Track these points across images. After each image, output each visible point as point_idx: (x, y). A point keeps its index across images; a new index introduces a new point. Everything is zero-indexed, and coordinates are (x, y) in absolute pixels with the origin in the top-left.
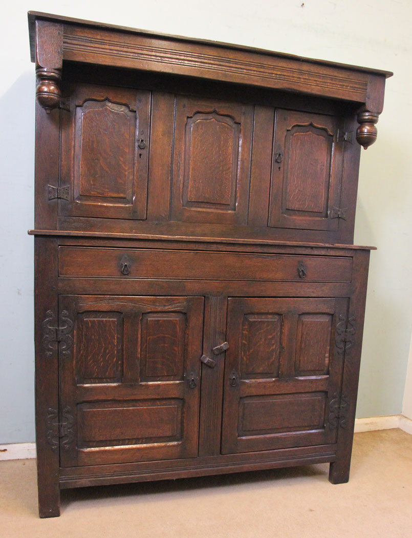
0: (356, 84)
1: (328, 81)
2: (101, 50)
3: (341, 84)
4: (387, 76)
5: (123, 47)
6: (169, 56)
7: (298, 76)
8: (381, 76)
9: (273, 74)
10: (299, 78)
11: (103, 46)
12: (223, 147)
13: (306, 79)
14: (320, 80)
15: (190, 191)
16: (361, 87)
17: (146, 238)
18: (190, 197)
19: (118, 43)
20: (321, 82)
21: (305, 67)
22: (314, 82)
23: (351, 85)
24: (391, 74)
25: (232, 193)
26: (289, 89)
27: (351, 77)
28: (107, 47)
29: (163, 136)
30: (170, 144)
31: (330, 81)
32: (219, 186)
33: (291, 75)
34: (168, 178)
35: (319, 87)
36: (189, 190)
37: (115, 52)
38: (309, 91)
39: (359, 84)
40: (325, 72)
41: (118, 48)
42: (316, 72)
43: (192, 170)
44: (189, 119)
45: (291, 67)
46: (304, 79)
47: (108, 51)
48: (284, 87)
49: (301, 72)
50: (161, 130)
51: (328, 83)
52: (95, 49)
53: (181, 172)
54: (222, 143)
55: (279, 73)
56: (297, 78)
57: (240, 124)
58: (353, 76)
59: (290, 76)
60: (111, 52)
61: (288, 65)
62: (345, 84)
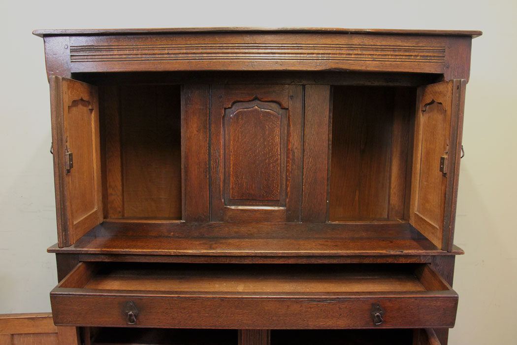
0: (429, 52)
1: (389, 53)
2: (109, 57)
3: (407, 54)
4: (473, 36)
5: (133, 50)
6: (185, 51)
7: (348, 52)
8: (465, 37)
9: (313, 54)
10: (349, 54)
11: (111, 53)
12: (269, 137)
13: (358, 54)
14: (377, 53)
15: (233, 188)
16: (435, 54)
17: (168, 254)
18: (232, 194)
19: (127, 47)
20: (379, 55)
21: (356, 40)
22: (370, 57)
23: (422, 54)
24: (479, 34)
25: (281, 187)
26: (335, 69)
27: (420, 45)
28: (116, 52)
29: (198, 131)
30: (206, 140)
31: (392, 53)
32: (266, 180)
33: (338, 52)
34: (207, 176)
35: (377, 62)
36: (231, 187)
37: (124, 56)
38: (363, 68)
39: (433, 51)
40: (384, 43)
41: (127, 52)
42: (372, 44)
43: (233, 165)
44: (227, 111)
45: (337, 43)
46: (355, 54)
47: (117, 57)
48: (330, 67)
49: (351, 47)
50: (195, 125)
51: (389, 55)
52: (104, 57)
53: (221, 169)
54: (267, 133)
55: (321, 51)
56: (346, 54)
57: (288, 109)
58: (423, 43)
59: (337, 54)
60: (121, 57)
61: (332, 42)
62: (413, 54)
